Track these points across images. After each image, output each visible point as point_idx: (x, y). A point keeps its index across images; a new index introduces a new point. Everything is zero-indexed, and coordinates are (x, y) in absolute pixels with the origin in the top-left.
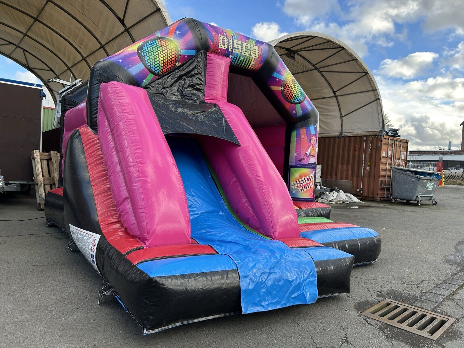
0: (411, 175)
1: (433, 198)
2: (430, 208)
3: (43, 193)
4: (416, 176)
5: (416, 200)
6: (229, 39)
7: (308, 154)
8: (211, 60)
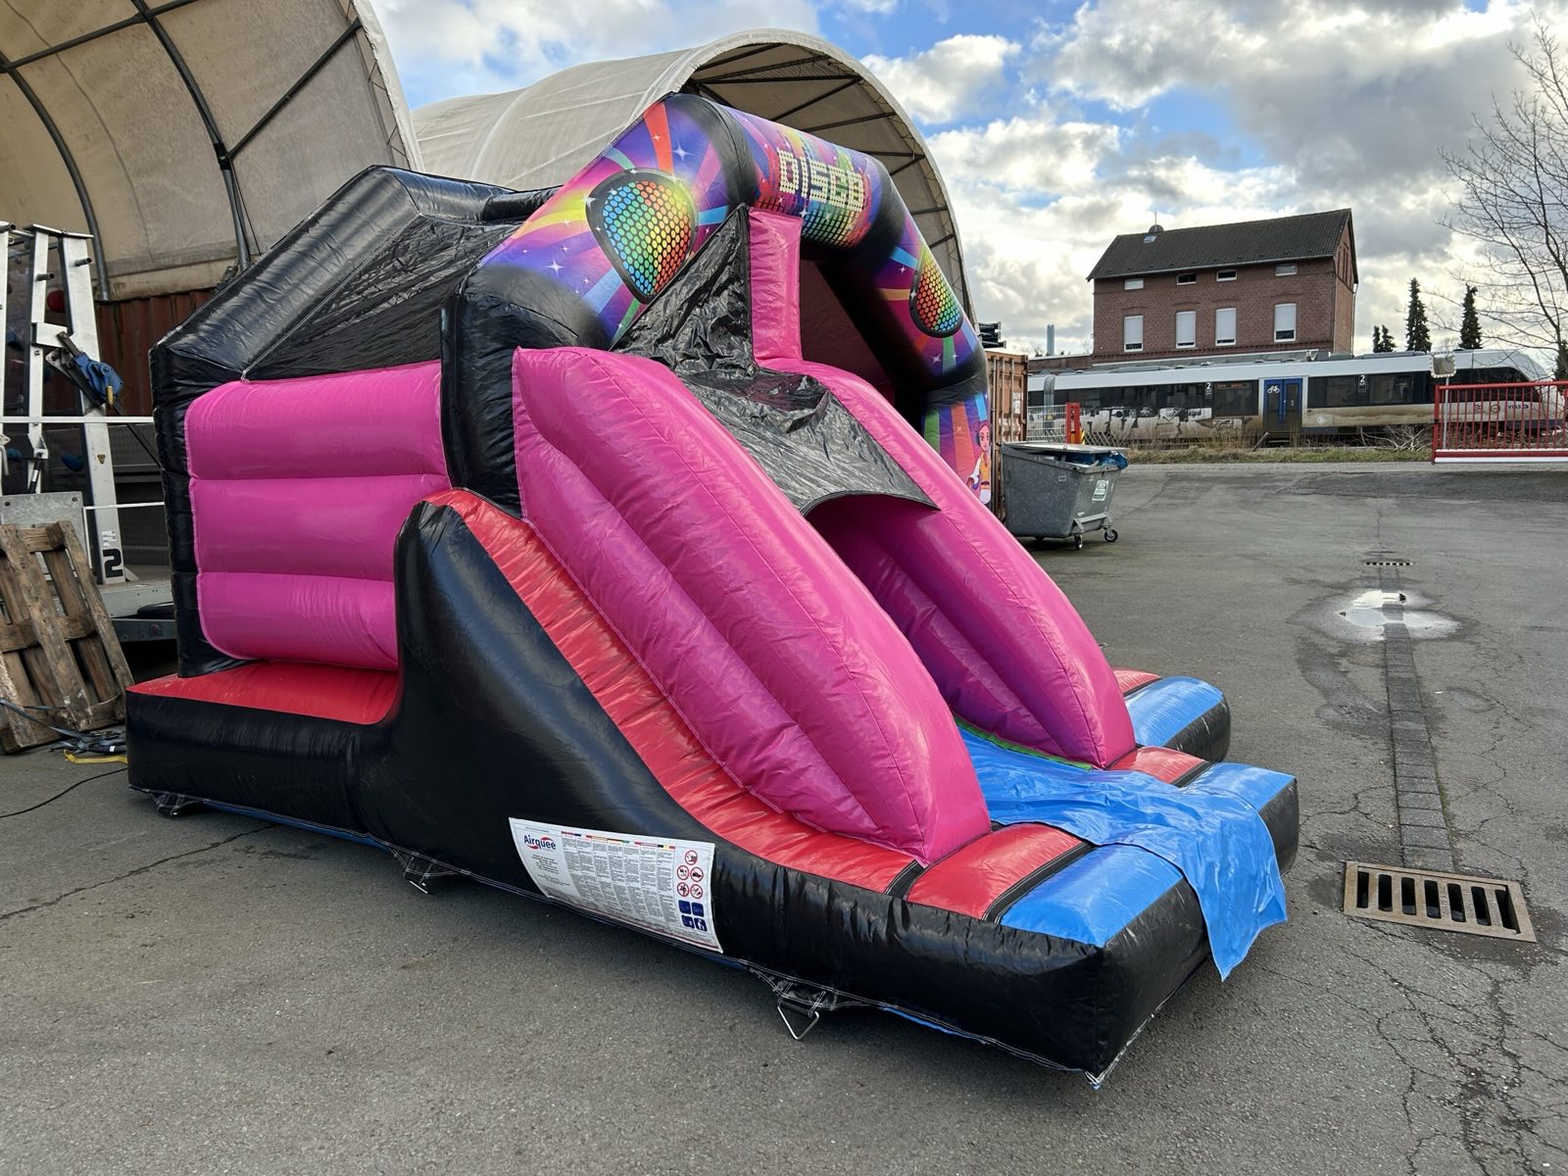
0: (1057, 463)
1: (1106, 524)
2: (1110, 554)
3: (11, 689)
4: (1069, 465)
5: (1070, 535)
6: (799, 161)
7: (976, 481)
8: (764, 231)
